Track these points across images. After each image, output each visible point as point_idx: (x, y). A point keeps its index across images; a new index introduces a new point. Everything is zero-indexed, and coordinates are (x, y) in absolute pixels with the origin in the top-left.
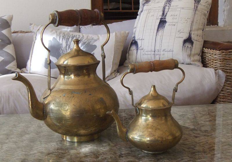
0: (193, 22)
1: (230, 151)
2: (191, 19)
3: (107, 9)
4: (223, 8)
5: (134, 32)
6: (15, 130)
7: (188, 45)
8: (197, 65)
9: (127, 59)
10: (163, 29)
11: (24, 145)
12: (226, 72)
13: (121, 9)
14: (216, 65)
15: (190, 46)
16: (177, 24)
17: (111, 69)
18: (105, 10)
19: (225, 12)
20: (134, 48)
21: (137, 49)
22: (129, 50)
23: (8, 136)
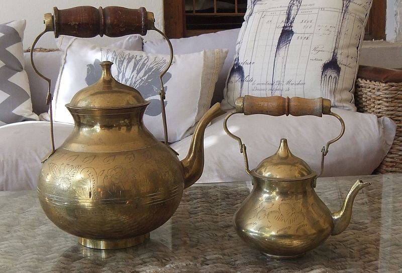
0: (339, 33)
1: (397, 255)
2: (337, 28)
3: (192, 12)
4: (395, 9)
5: (237, 50)
6: (23, 218)
7: (331, 73)
8: (347, 109)
9: (224, 97)
10: (287, 45)
11: (36, 243)
12: (396, 120)
13: (215, 11)
14: (379, 109)
15: (334, 75)
16: (311, 37)
17: (196, 114)
18: (187, 12)
19: (398, 16)
20: (237, 79)
21: (242, 81)
22: (228, 82)
23: (9, 227)
